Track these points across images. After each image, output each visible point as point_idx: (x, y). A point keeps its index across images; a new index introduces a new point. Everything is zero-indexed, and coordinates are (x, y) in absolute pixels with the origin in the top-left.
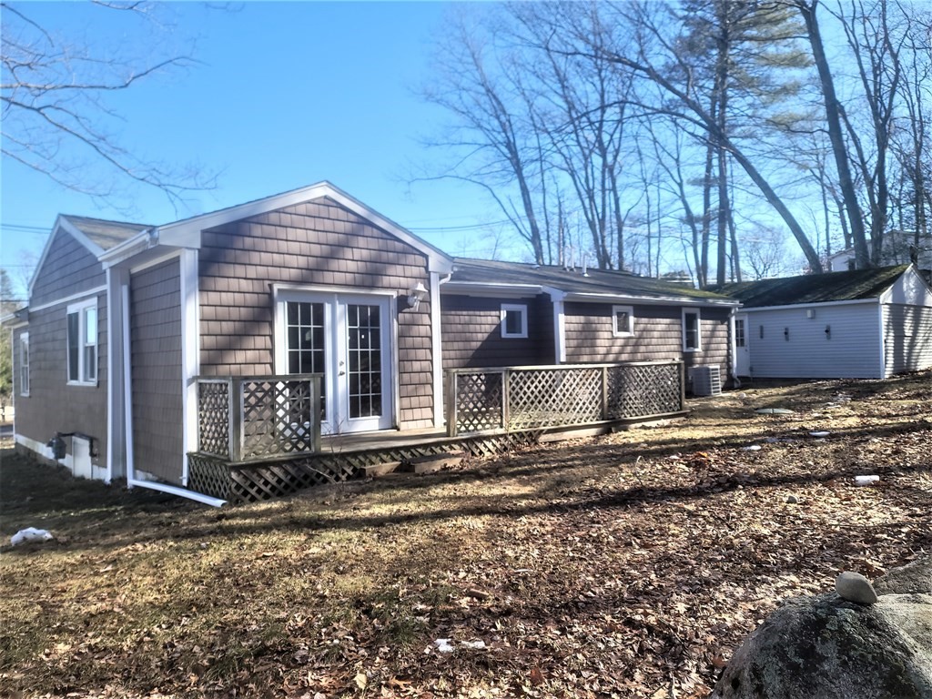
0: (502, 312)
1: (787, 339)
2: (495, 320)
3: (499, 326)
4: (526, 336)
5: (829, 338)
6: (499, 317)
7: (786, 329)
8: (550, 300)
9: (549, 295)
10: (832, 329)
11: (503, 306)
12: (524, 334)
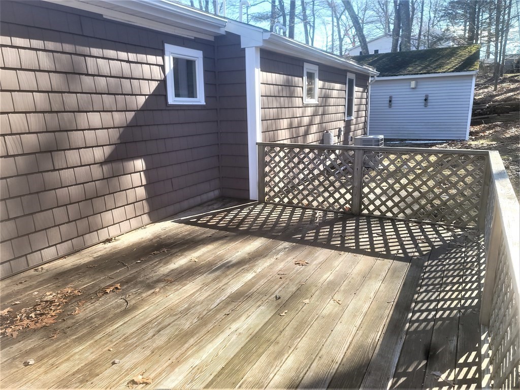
0: (166, 58)
1: (390, 106)
2: (157, 73)
3: (163, 83)
4: (203, 103)
5: (426, 106)
6: (163, 67)
7: (391, 97)
8: (239, 44)
9: (238, 37)
10: (429, 98)
11: (168, 47)
12: (200, 99)
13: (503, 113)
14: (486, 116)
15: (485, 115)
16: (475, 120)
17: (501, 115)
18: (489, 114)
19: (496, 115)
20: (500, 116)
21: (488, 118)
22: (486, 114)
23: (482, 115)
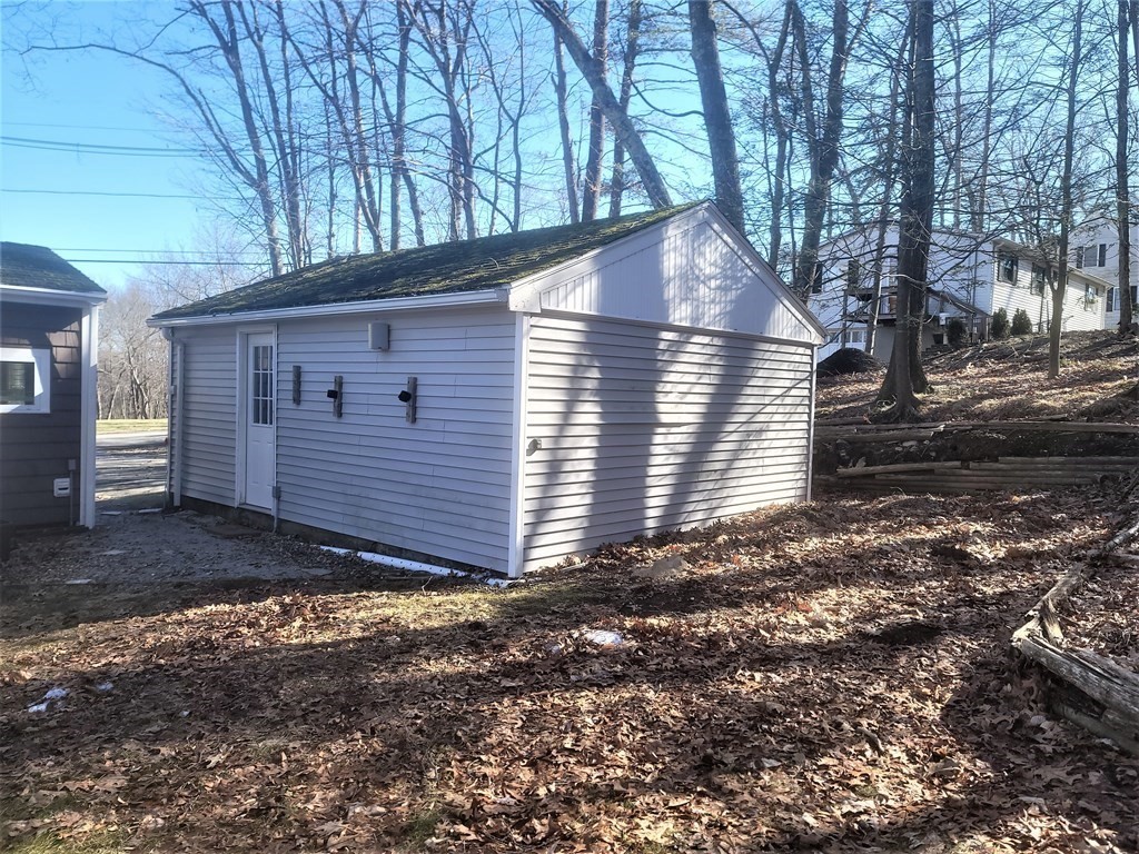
1: (339, 411)
5: (413, 418)
7: (338, 382)
10: (420, 392)
13: (980, 459)
14: (925, 465)
15: (922, 460)
16: (893, 477)
17: (972, 464)
18: (934, 461)
19: (958, 463)
20: (968, 468)
21: (931, 471)
22: (927, 458)
23: (915, 462)
